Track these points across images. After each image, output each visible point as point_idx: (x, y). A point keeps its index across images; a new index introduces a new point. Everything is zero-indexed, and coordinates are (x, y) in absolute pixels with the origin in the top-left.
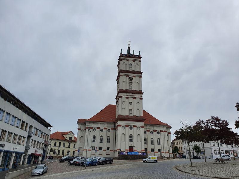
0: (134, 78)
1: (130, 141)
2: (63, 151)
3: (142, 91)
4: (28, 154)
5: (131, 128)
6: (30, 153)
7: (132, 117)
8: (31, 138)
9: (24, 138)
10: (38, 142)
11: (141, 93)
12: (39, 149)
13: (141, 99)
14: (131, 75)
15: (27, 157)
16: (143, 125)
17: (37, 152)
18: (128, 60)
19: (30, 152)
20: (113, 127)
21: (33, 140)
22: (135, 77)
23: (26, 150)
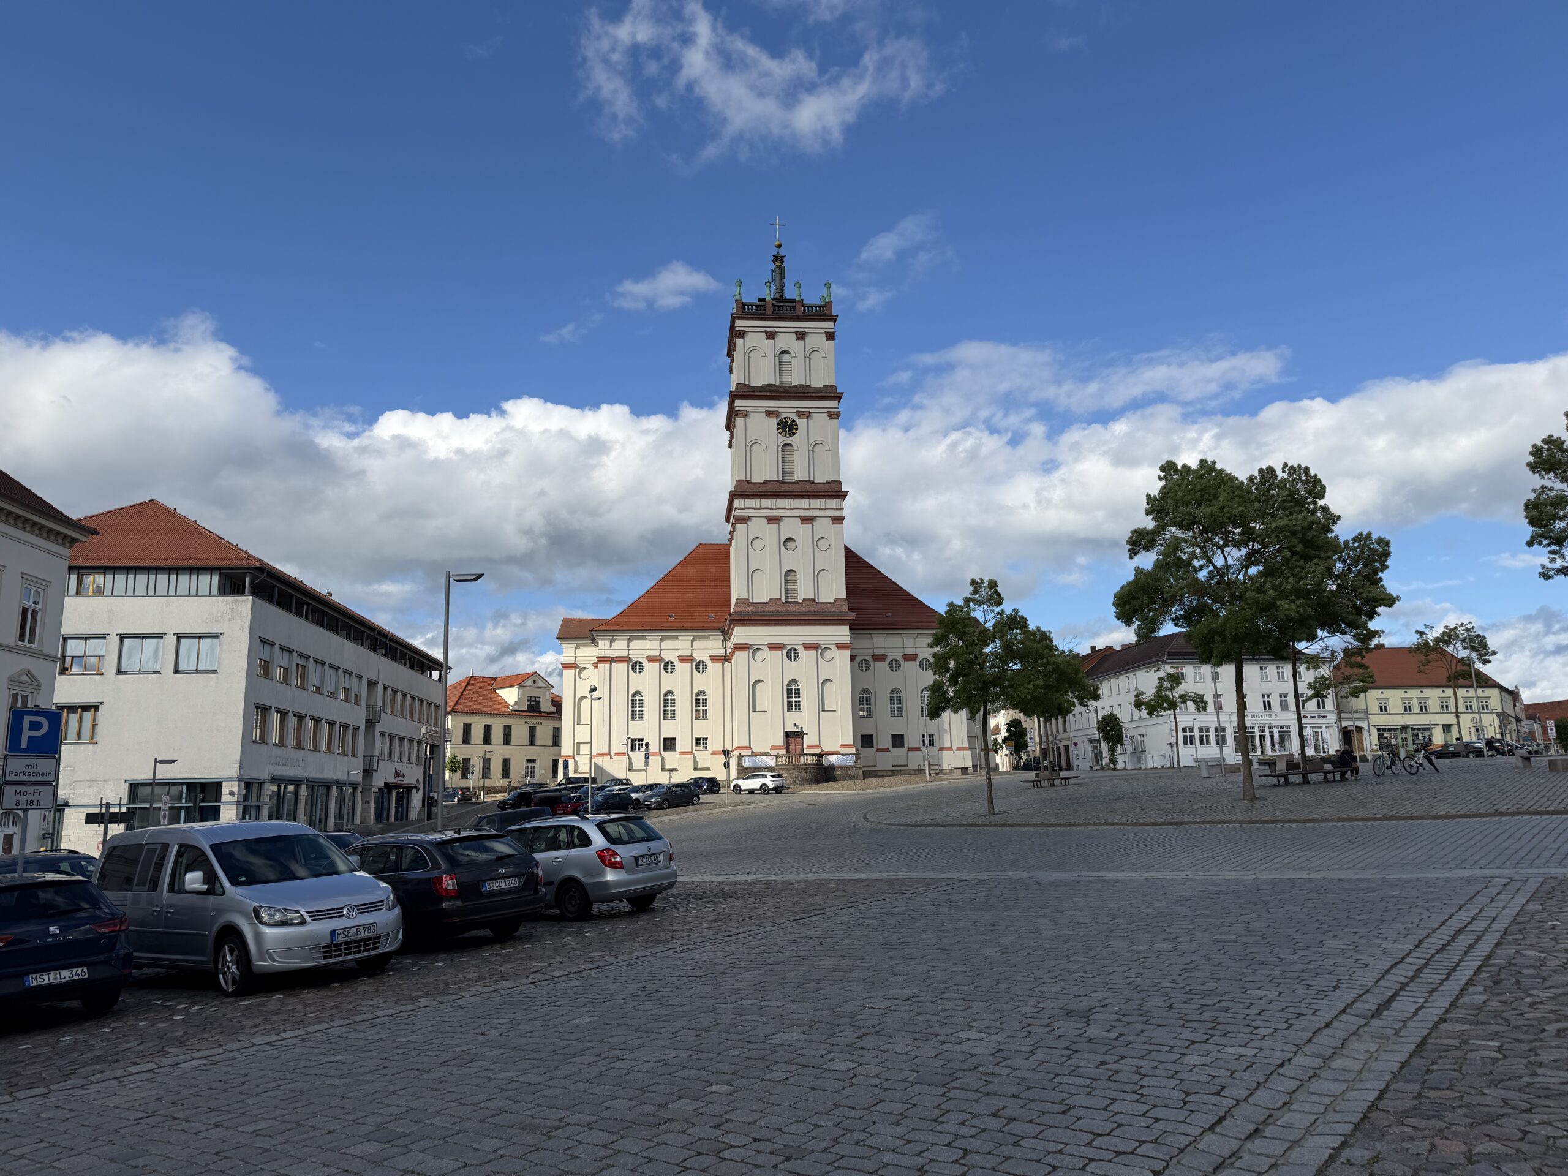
0: (801, 423)
1: (790, 709)
2: (506, 763)
3: (839, 482)
4: (376, 787)
5: (792, 654)
6: (381, 784)
7: (797, 607)
8: (379, 727)
9: (356, 729)
10: (402, 739)
11: (835, 491)
12: (409, 766)
13: (838, 520)
14: (788, 408)
15: (373, 795)
16: (847, 639)
17: (403, 776)
18: (775, 332)
19: (378, 781)
20: (722, 652)
21: (383, 734)
22: (807, 415)
23: (368, 773)
